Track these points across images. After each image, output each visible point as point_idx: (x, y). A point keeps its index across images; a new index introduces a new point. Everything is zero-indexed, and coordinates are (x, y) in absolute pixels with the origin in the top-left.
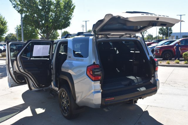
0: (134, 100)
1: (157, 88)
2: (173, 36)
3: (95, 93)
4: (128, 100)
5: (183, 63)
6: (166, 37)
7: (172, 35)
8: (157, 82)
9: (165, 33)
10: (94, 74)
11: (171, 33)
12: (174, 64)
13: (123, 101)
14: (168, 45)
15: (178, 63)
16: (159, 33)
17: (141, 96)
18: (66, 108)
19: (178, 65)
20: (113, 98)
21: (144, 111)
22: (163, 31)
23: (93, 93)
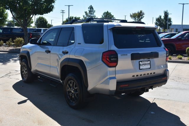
0: (146, 89)
1: (167, 78)
2: (172, 29)
3: (111, 79)
4: (141, 87)
5: (185, 59)
6: (164, 29)
7: (171, 27)
8: (167, 72)
9: (164, 25)
10: (111, 60)
11: (171, 24)
12: (176, 59)
13: (136, 88)
14: (169, 39)
15: (181, 59)
16: (156, 24)
17: (152, 84)
18: (73, 97)
19: (181, 61)
20: (128, 85)
21: (151, 103)
22: (161, 22)
23: (109, 79)
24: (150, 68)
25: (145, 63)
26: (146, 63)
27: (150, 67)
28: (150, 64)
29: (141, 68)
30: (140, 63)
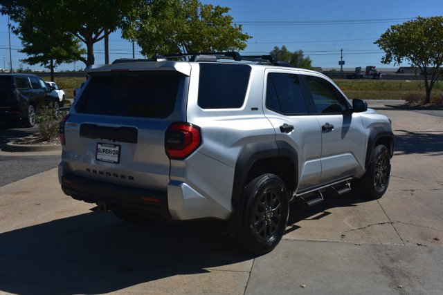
24: (118, 163)
25: (108, 148)
28: (119, 153)
29: (99, 157)
30: (100, 146)
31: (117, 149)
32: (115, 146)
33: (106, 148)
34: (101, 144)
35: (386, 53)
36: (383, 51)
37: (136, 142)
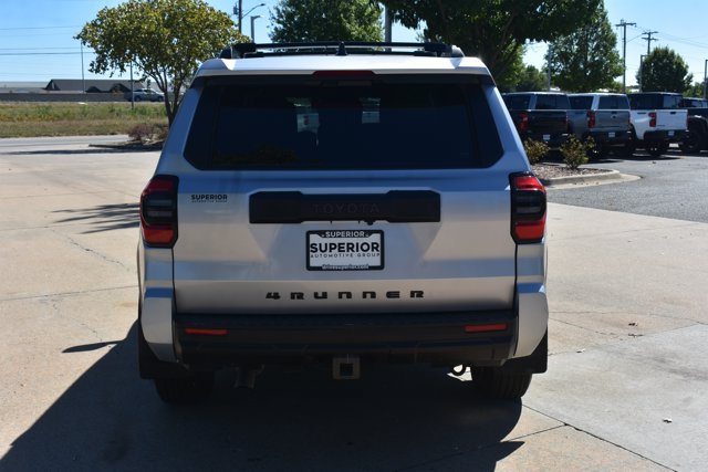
0: (337, 362)
4: (302, 351)
24: (381, 267)
25: (346, 240)
26: (354, 241)
27: (378, 263)
28: (381, 248)
29: (314, 262)
30: (314, 239)
31: (376, 238)
32: (369, 233)
33: (337, 241)
34: (321, 233)
35: (97, 55)
36: (93, 50)
37: (437, 219)
